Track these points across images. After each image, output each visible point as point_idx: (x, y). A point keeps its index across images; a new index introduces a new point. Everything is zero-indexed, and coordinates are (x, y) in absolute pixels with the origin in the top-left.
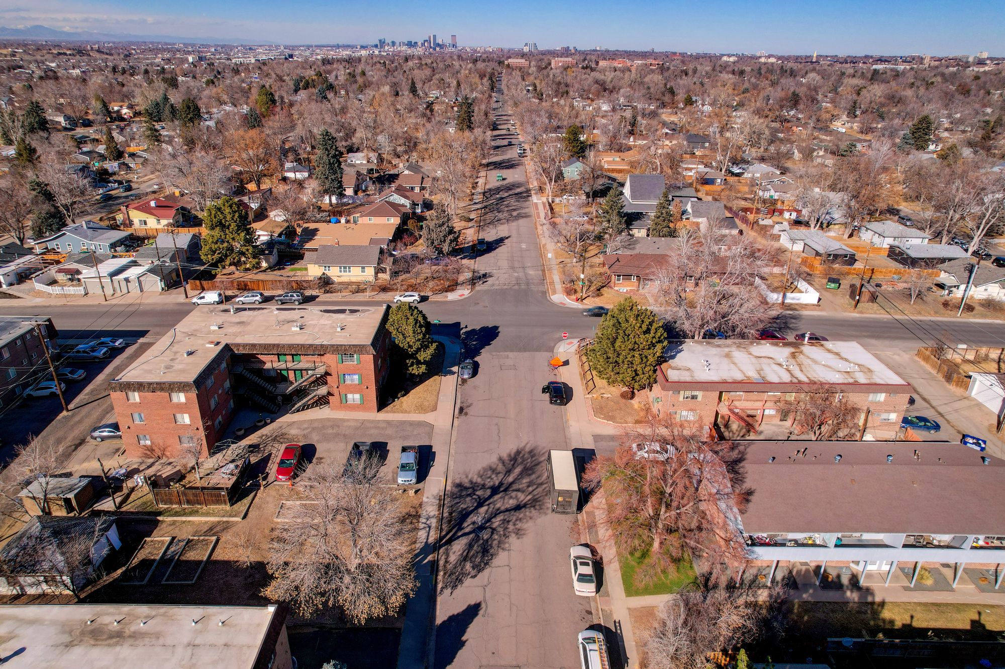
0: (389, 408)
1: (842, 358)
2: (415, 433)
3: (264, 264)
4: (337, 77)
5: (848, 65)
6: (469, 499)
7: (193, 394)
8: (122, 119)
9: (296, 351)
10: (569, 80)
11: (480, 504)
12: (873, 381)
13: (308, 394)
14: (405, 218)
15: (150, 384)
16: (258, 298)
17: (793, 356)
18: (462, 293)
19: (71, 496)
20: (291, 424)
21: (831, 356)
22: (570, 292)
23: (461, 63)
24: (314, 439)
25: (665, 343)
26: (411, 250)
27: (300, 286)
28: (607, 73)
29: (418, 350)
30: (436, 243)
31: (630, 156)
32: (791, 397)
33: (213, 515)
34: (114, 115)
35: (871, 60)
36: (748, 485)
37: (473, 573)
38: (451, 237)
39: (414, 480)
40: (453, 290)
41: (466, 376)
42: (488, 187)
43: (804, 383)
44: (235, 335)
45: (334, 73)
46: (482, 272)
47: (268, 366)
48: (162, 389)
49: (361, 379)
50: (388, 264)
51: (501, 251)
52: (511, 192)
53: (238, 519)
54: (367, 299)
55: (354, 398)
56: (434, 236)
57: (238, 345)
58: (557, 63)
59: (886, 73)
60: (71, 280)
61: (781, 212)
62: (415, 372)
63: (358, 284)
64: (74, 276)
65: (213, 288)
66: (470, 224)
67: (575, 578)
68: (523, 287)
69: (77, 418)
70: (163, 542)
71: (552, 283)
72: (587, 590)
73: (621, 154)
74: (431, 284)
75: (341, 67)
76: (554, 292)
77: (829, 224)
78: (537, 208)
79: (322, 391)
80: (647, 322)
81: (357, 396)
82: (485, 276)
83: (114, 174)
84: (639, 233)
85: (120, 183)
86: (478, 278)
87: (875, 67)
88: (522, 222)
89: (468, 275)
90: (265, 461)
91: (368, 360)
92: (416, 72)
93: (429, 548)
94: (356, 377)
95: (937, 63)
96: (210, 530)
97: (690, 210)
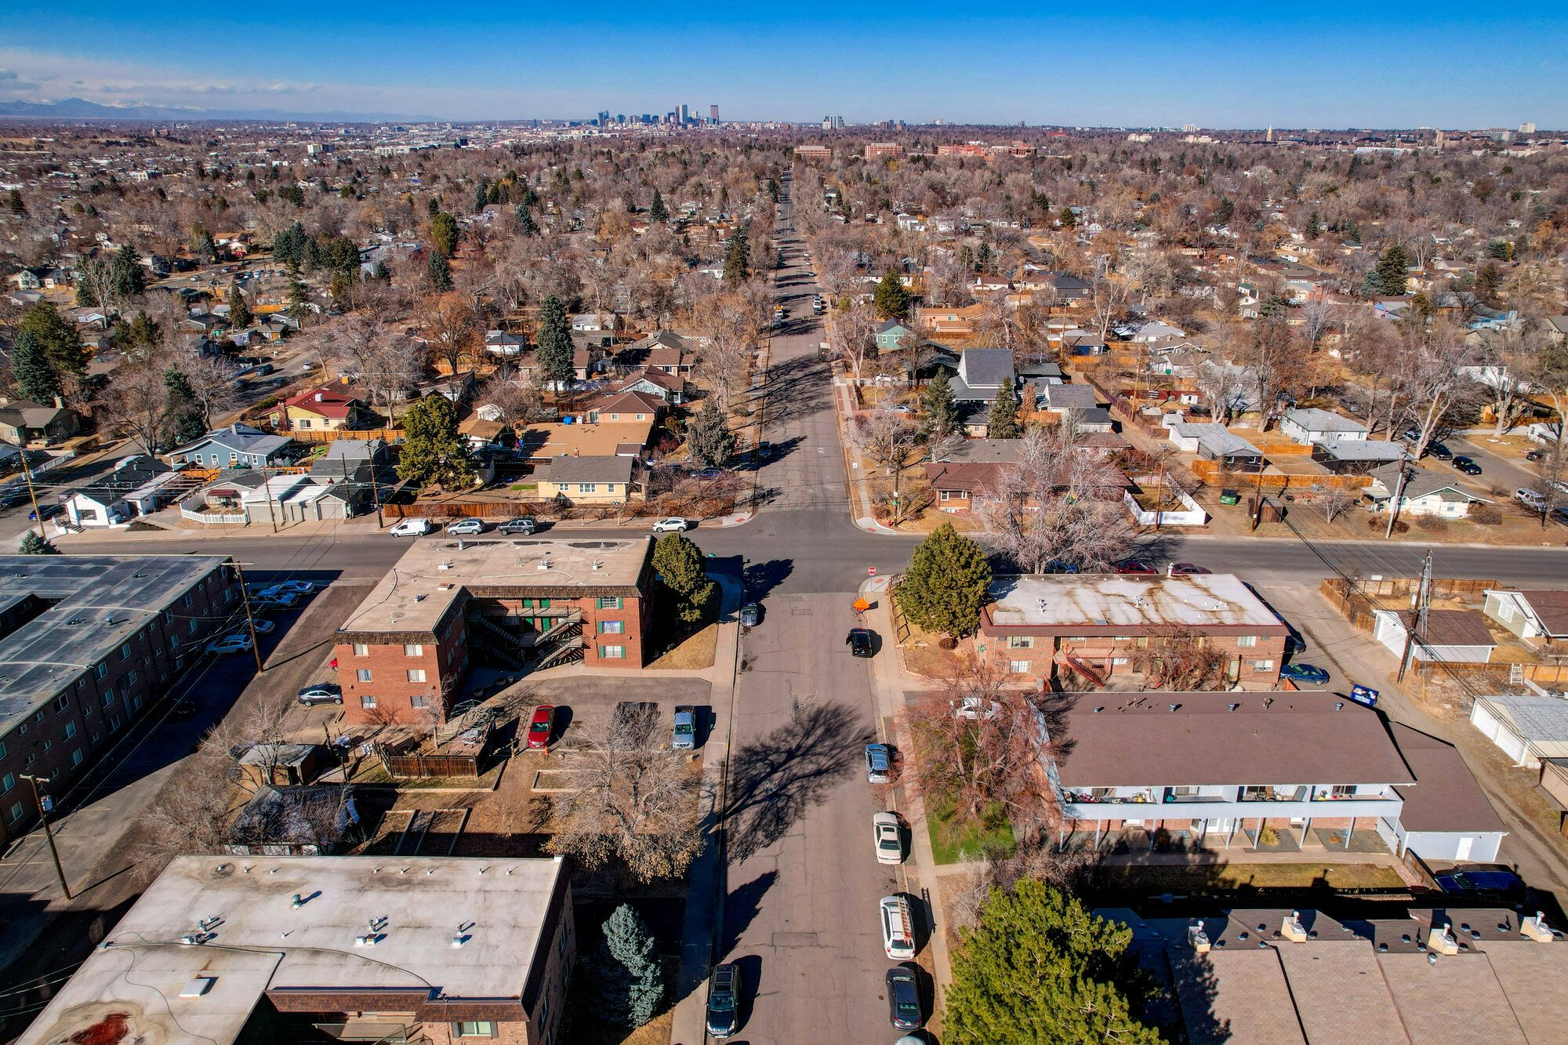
0: (656, 663)
1: (1211, 595)
2: (690, 691)
3: (479, 481)
4: (539, 180)
5: (1320, 148)
6: (759, 765)
7: (433, 646)
8: (232, 257)
9: (545, 595)
10: (890, 182)
11: (775, 768)
12: (1242, 622)
13: (558, 648)
14: (661, 415)
15: (382, 634)
16: (477, 527)
17: (1151, 592)
18: (742, 517)
19: (297, 764)
20: (540, 684)
21: (1197, 592)
22: (881, 513)
23: (727, 152)
24: (568, 700)
25: (990, 579)
26: (671, 459)
27: (530, 510)
28: (949, 169)
29: (691, 591)
30: (705, 451)
31: (972, 312)
32: (1144, 643)
33: (460, 786)
34: (221, 252)
35: (1354, 139)
36: (1069, 736)
37: (766, 842)
38: (725, 443)
39: (692, 745)
40: (729, 513)
41: (749, 624)
42: (771, 363)
43: (1157, 625)
44: (471, 575)
45: (535, 173)
46: (767, 487)
47: (512, 612)
48: (396, 641)
49: (623, 628)
50: (643, 481)
51: (792, 458)
52: (807, 371)
53: (489, 790)
54: (617, 526)
55: (614, 651)
56: (703, 442)
57: (477, 588)
58: (874, 151)
59: (1372, 163)
60: (226, 504)
61: (1177, 395)
62: (688, 618)
63: (605, 506)
64: (230, 500)
65: (417, 513)
66: (749, 420)
67: (878, 844)
68: (820, 508)
69: (275, 680)
70: (406, 815)
71: (859, 502)
72: (892, 857)
73: (960, 310)
74: (701, 506)
75: (544, 162)
76: (861, 515)
77: (1240, 413)
78: (840, 396)
79: (577, 642)
80: (966, 553)
81: (618, 649)
82: (771, 493)
83: (244, 348)
84: (977, 430)
85: (255, 361)
86: (763, 496)
87: (1359, 149)
88: (820, 416)
89: (748, 493)
90: (513, 725)
91: (632, 606)
92: (659, 170)
93: (714, 818)
94: (617, 625)
95: (1454, 143)
96: (461, 802)
97: (1048, 397)
